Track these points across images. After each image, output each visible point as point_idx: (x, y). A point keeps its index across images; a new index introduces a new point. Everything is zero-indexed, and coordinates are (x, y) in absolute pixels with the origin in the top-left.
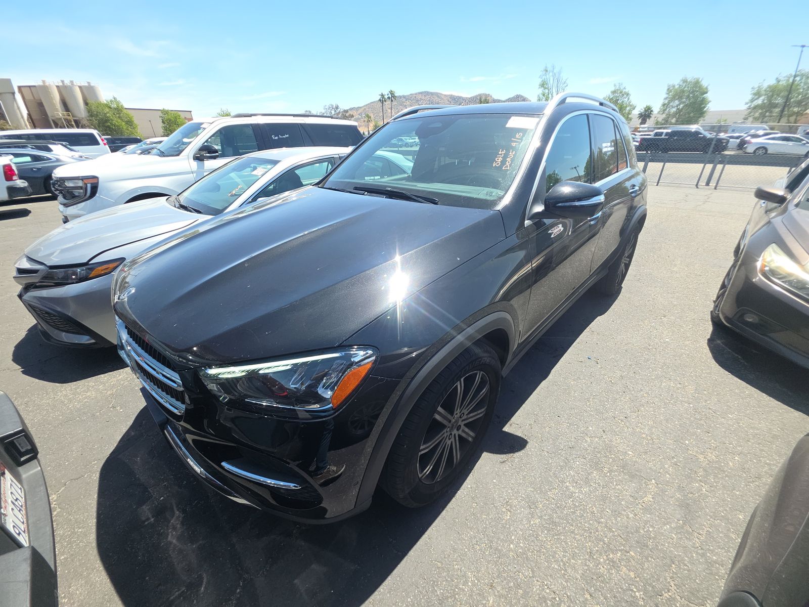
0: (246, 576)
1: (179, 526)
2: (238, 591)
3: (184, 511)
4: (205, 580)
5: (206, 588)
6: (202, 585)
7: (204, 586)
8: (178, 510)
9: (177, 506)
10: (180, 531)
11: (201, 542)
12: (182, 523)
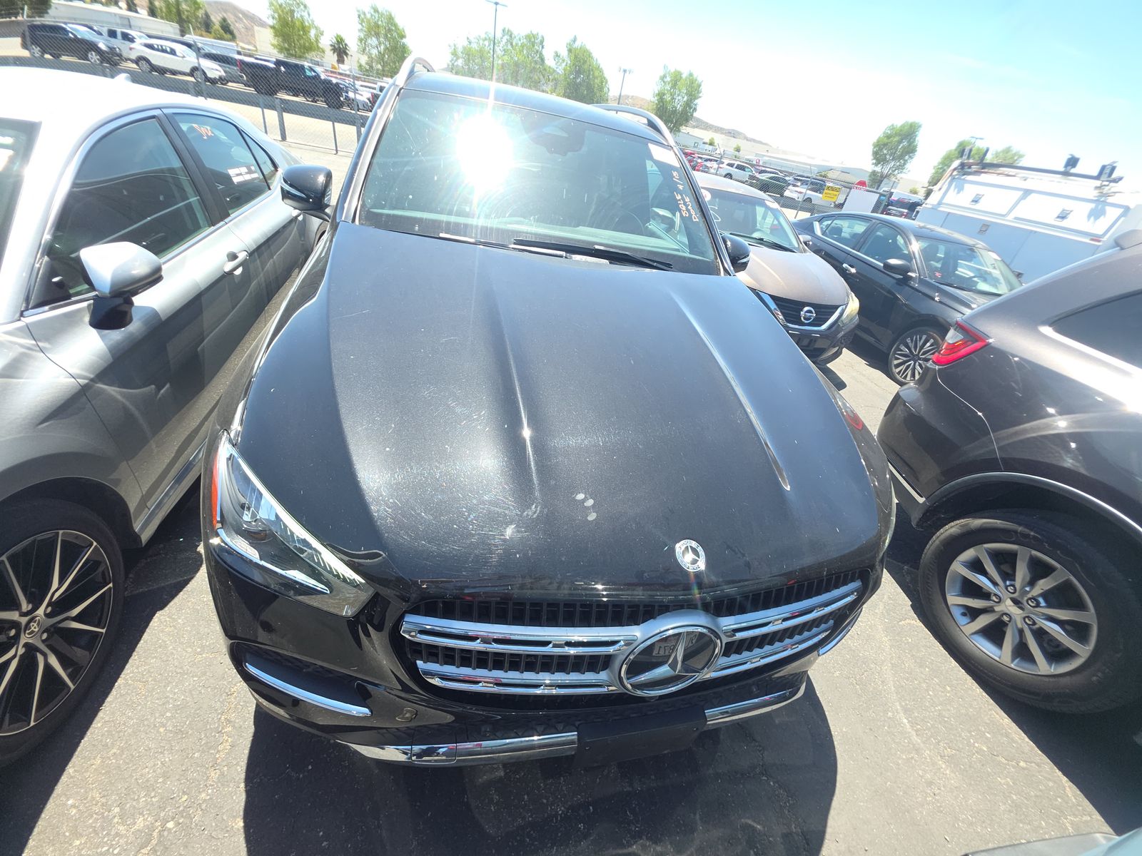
0: (758, 770)
1: (659, 849)
2: (772, 783)
3: (637, 836)
4: (750, 822)
5: (759, 823)
6: (753, 826)
7: (755, 825)
8: (630, 846)
9: (623, 846)
10: (669, 847)
11: (698, 817)
12: (656, 841)
